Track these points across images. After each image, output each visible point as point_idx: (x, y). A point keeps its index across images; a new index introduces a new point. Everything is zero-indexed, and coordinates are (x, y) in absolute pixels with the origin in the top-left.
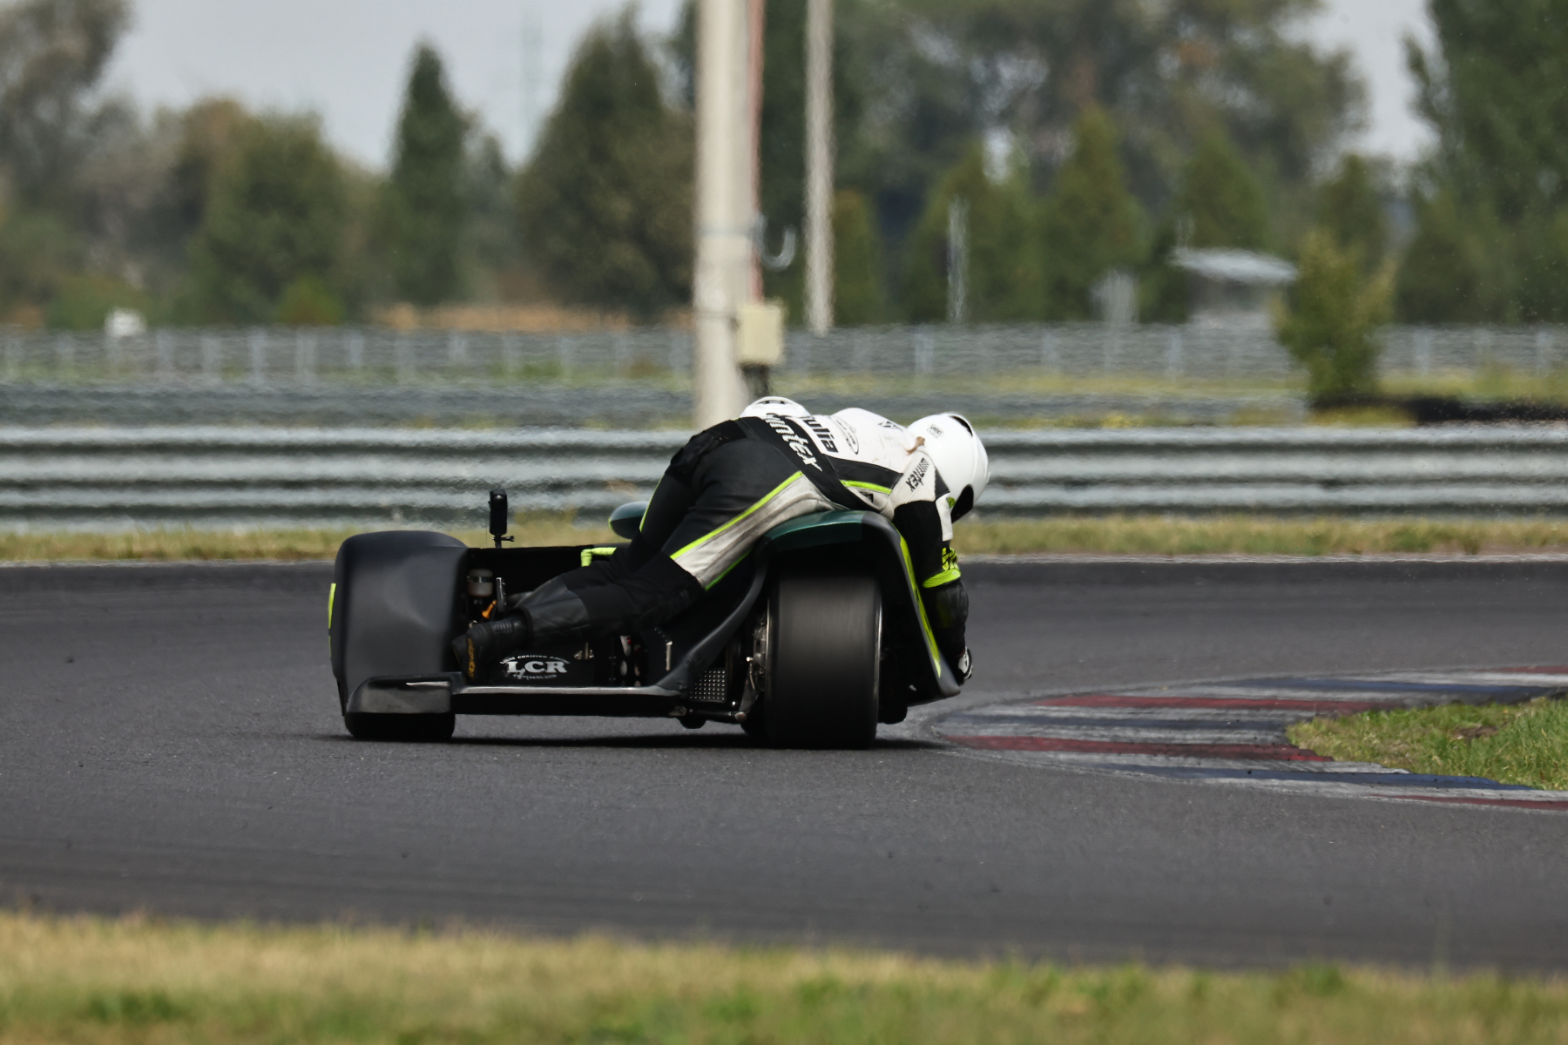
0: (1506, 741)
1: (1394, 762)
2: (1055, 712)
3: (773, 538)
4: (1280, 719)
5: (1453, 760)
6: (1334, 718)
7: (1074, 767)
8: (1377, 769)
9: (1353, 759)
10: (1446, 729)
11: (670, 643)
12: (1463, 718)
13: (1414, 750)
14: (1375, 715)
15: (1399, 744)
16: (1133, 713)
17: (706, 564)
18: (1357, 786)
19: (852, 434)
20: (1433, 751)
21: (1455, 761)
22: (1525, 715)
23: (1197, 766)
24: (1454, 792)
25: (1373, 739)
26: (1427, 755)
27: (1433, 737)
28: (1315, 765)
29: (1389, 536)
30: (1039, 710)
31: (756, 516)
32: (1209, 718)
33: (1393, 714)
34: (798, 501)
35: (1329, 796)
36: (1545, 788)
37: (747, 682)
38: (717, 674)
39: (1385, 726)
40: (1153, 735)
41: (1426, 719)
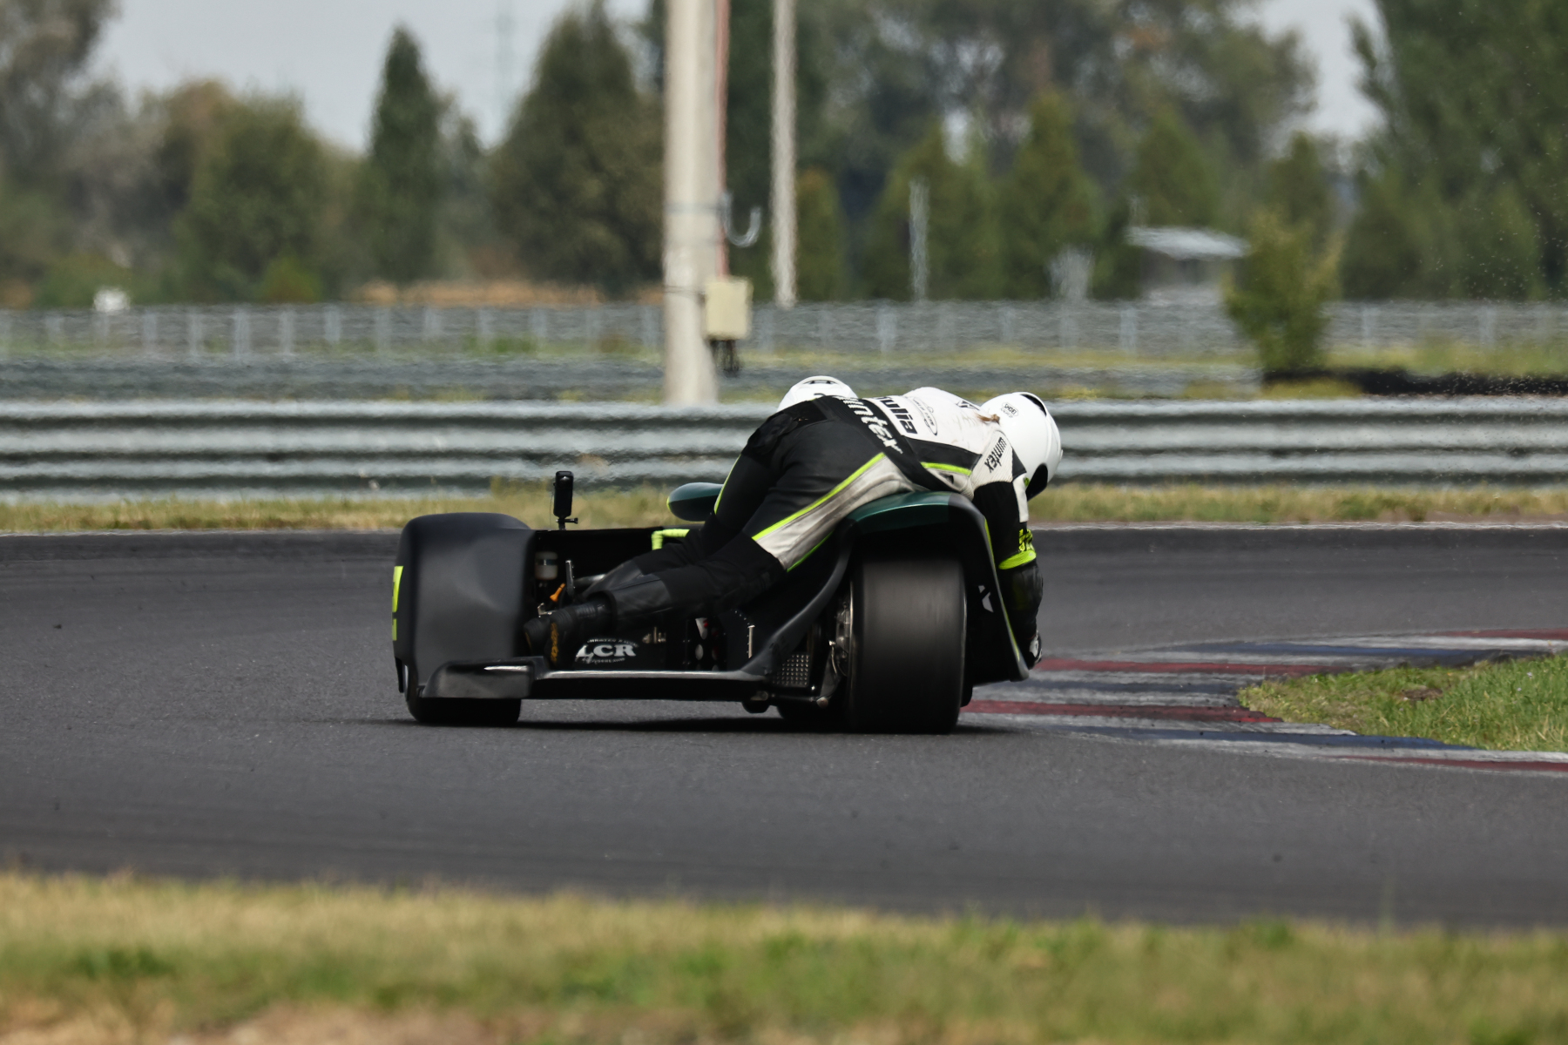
0: (1451, 703)
1: (1343, 724)
3: (858, 520)
4: (1232, 682)
5: (1399, 722)
6: (1284, 680)
8: (1325, 730)
9: (1301, 720)
10: (1392, 691)
11: (752, 626)
12: (1409, 680)
13: (1361, 711)
14: (1323, 678)
15: (1347, 706)
16: (1088, 676)
17: (789, 546)
18: (1305, 747)
20: (1380, 713)
21: (1402, 723)
22: (1470, 677)
23: (1151, 728)
24: (1400, 752)
25: (1322, 701)
26: (1374, 716)
27: (1379, 700)
28: (1264, 726)
29: (1337, 505)
31: (840, 497)
32: (1161, 681)
33: (1341, 677)
34: (881, 482)
35: (1279, 756)
36: (1488, 748)
37: (828, 666)
38: (800, 657)
39: (1333, 689)
40: (1109, 697)
41: (1373, 682)
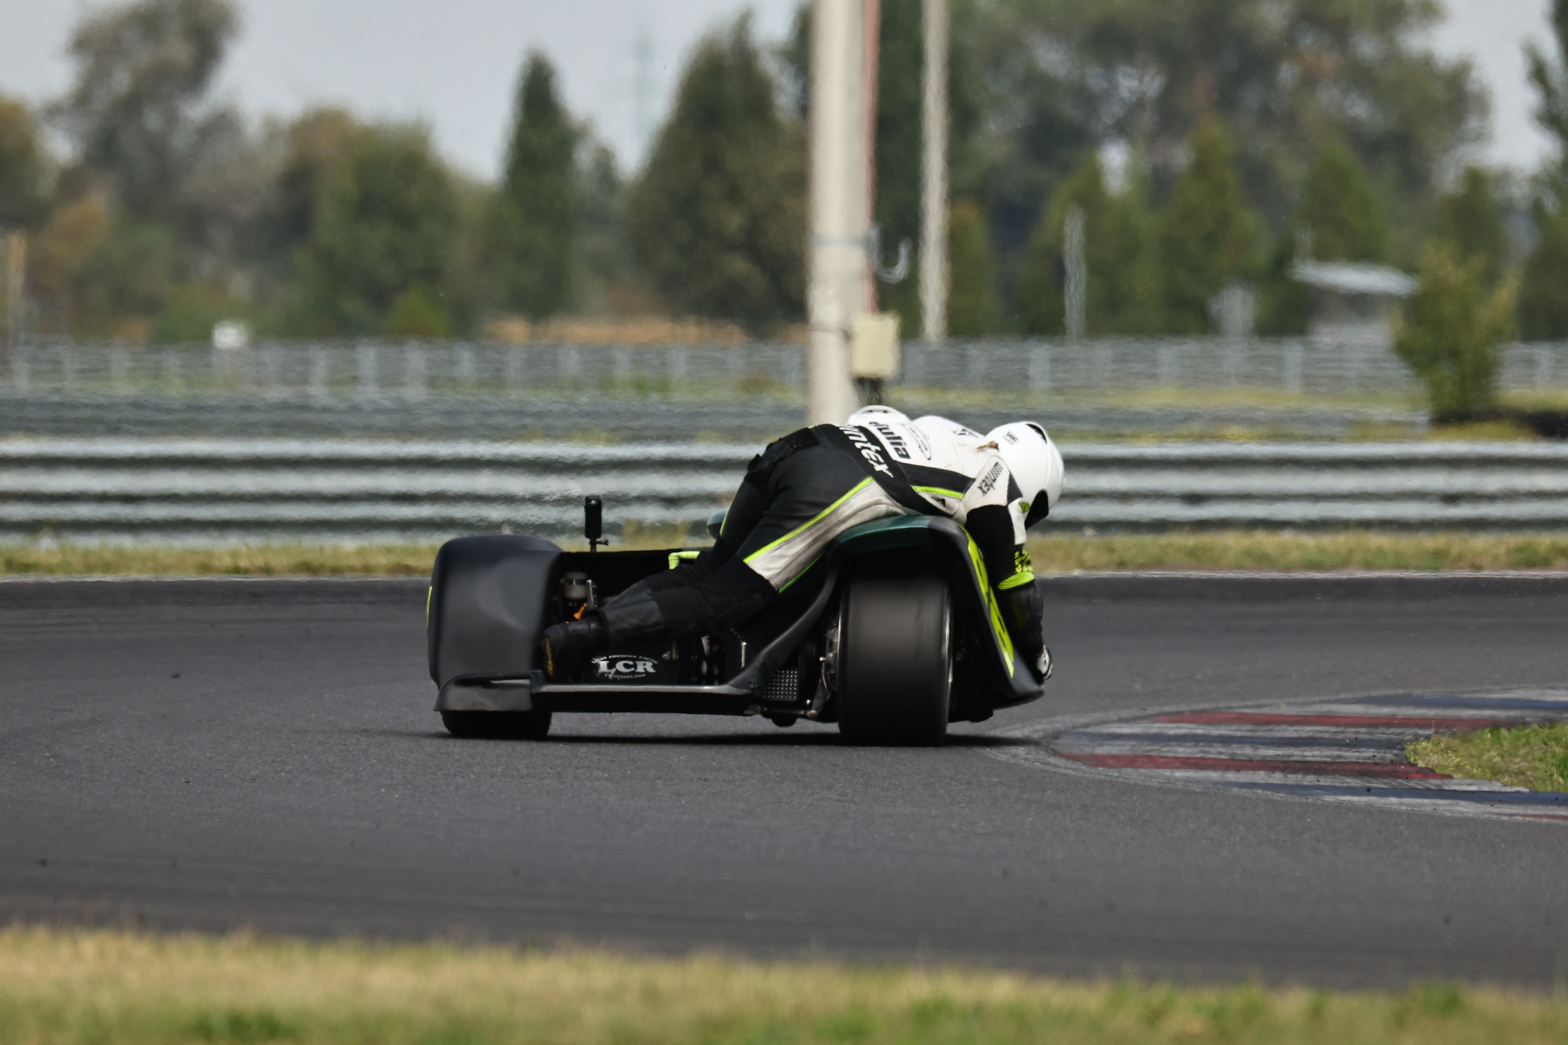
1: (1515, 781)
2: (1172, 729)
3: (842, 542)
4: (1400, 737)
6: (1453, 735)
7: (1190, 785)
8: (1497, 787)
9: (1472, 777)
11: (745, 644)
13: (1536, 769)
14: (1495, 732)
15: (1519, 762)
16: (1251, 731)
17: (777, 568)
18: (1478, 805)
19: (924, 441)
20: (1554, 769)
23: (1317, 783)
25: (1494, 757)
26: (1549, 773)
27: (1554, 756)
28: (1433, 783)
29: (1509, 552)
30: (1155, 728)
31: (827, 520)
32: (1327, 736)
33: (1514, 731)
34: (869, 506)
35: (1448, 814)
37: (820, 681)
38: (790, 674)
39: (1506, 744)
40: (1271, 752)
41: (1547, 736)
